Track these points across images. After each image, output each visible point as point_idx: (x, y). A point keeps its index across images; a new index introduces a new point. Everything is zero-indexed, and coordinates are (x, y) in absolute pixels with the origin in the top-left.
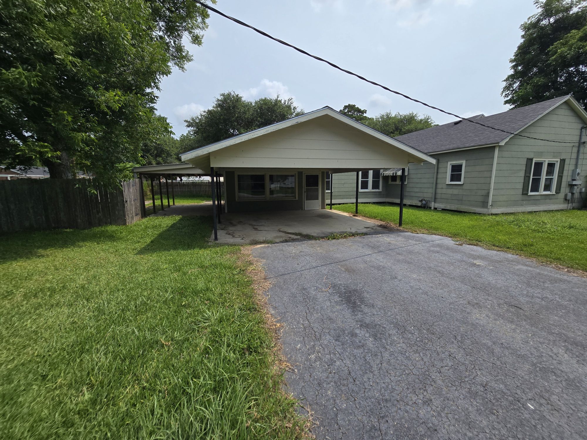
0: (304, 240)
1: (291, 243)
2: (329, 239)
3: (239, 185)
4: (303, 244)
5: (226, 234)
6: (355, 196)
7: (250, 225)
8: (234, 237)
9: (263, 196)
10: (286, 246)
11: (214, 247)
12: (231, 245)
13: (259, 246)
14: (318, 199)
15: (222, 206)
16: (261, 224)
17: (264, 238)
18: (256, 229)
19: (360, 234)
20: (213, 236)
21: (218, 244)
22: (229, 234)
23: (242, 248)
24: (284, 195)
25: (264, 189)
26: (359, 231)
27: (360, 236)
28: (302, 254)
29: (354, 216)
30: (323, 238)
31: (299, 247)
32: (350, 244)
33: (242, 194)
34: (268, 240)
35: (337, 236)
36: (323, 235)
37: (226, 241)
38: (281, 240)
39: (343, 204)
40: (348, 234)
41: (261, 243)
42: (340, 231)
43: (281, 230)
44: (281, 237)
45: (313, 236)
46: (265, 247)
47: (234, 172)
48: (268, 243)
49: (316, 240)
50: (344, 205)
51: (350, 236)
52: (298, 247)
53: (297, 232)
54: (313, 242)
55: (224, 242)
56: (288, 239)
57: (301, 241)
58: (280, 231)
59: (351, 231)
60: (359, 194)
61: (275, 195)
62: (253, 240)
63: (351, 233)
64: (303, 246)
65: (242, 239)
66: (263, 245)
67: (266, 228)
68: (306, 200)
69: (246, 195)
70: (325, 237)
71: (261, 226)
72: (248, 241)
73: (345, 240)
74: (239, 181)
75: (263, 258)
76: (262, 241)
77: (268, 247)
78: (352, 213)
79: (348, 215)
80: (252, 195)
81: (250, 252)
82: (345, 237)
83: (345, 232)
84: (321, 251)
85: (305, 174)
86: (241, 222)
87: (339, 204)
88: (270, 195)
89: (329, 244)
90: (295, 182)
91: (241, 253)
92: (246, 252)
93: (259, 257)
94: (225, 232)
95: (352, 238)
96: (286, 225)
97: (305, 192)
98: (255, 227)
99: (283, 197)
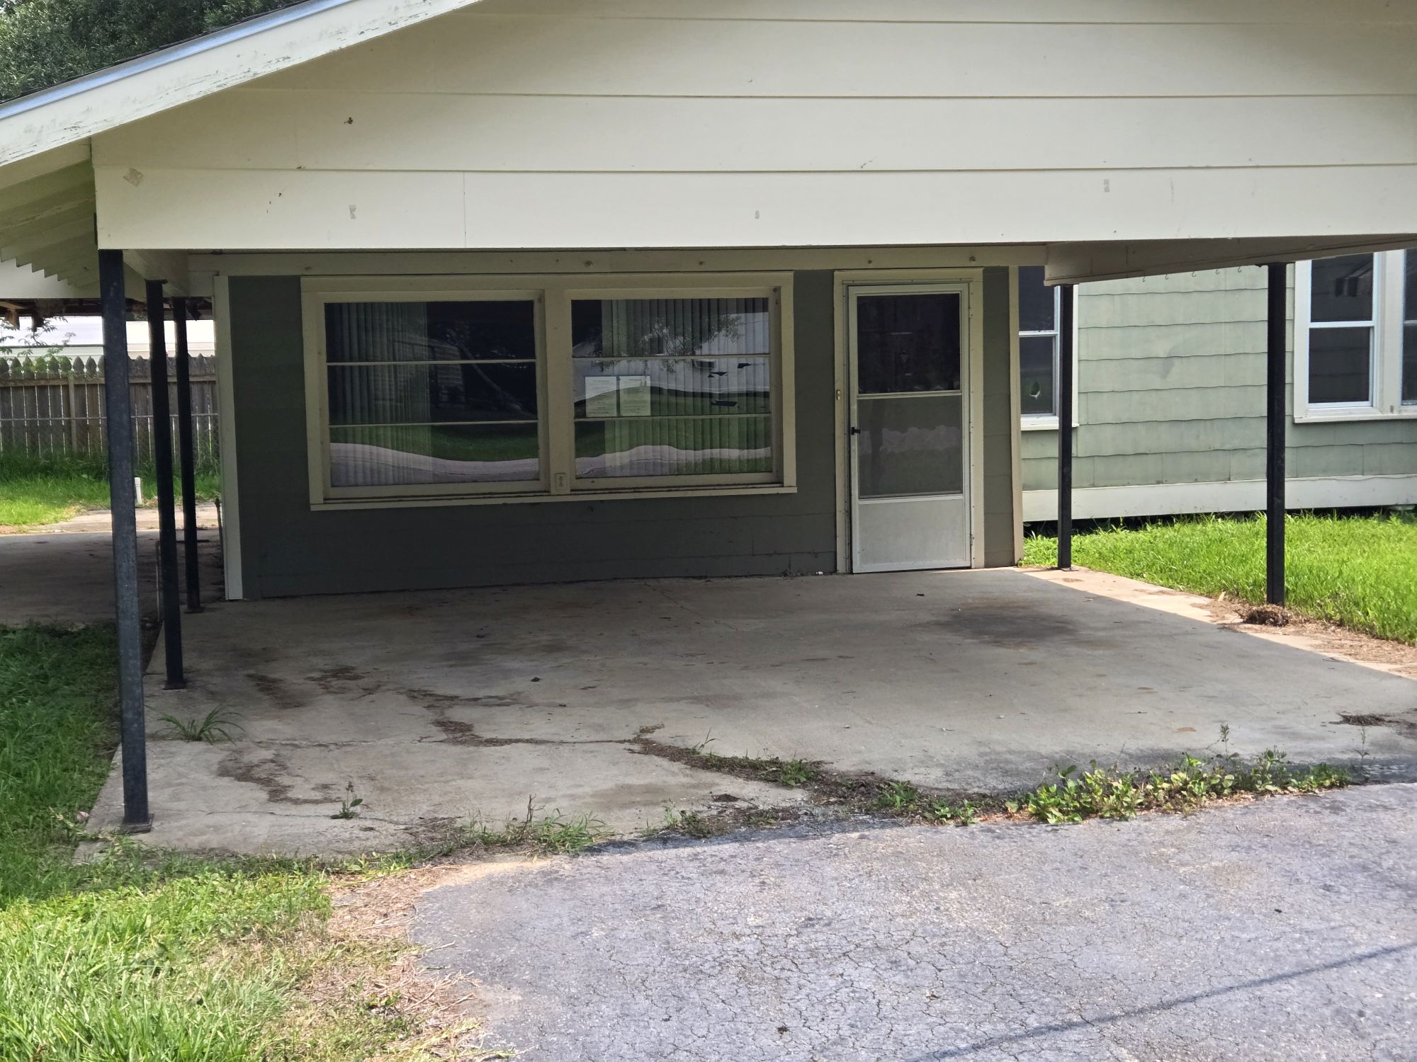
0: (839, 824)
1: (728, 848)
2: (1041, 817)
3: (335, 379)
4: (833, 855)
5: (224, 772)
6: (1262, 460)
7: (414, 695)
8: (277, 794)
9: (528, 465)
10: (692, 870)
11: (116, 878)
12: (253, 867)
13: (472, 873)
14: (953, 484)
15: (203, 550)
16: (500, 689)
17: (521, 811)
18: (460, 733)
19: (1301, 772)
20: (114, 794)
21: (149, 855)
22: (246, 775)
23: (335, 890)
24: (690, 455)
25: (530, 407)
26: (1295, 751)
27: (1305, 793)
28: (819, 938)
29: (1253, 619)
30: (990, 803)
31: (797, 886)
32: (1220, 859)
33: (358, 452)
34: (548, 823)
35: (1109, 790)
36: (996, 783)
37: (217, 829)
38: (657, 819)
39: (1167, 520)
40: (1198, 777)
41: (490, 845)
42: (1133, 746)
43: (660, 737)
44: (654, 795)
45: (909, 791)
46: (518, 878)
47: (295, 282)
48: (549, 847)
49: (940, 820)
50: (1169, 532)
51: (1217, 790)
52: (789, 885)
53: (785, 757)
54: (913, 836)
55: (195, 842)
56: (706, 812)
57: (818, 827)
58: (650, 748)
59: (1228, 749)
60: (1290, 437)
61: (615, 459)
62: (433, 825)
63: (1230, 763)
64: (829, 870)
65: (346, 816)
66: (504, 866)
67: (540, 727)
68: (864, 494)
69: (389, 455)
70: (1011, 795)
71: (501, 702)
72: (388, 834)
73: (1175, 821)
74: (334, 350)
75: (501, 973)
76: (497, 828)
77: (550, 878)
78: (1235, 593)
79: (1202, 616)
80: (438, 453)
81: (398, 927)
82: (1178, 798)
83: (1177, 760)
84: (975, 918)
85: (855, 292)
86: (343, 672)
87: (1134, 523)
88: (579, 453)
89: (1043, 858)
90: (775, 354)
91: (324, 938)
92: (369, 925)
93: (469, 965)
94: (215, 755)
95: (1235, 809)
96: (697, 700)
97: (852, 431)
98: (459, 714)
99: (678, 471)
